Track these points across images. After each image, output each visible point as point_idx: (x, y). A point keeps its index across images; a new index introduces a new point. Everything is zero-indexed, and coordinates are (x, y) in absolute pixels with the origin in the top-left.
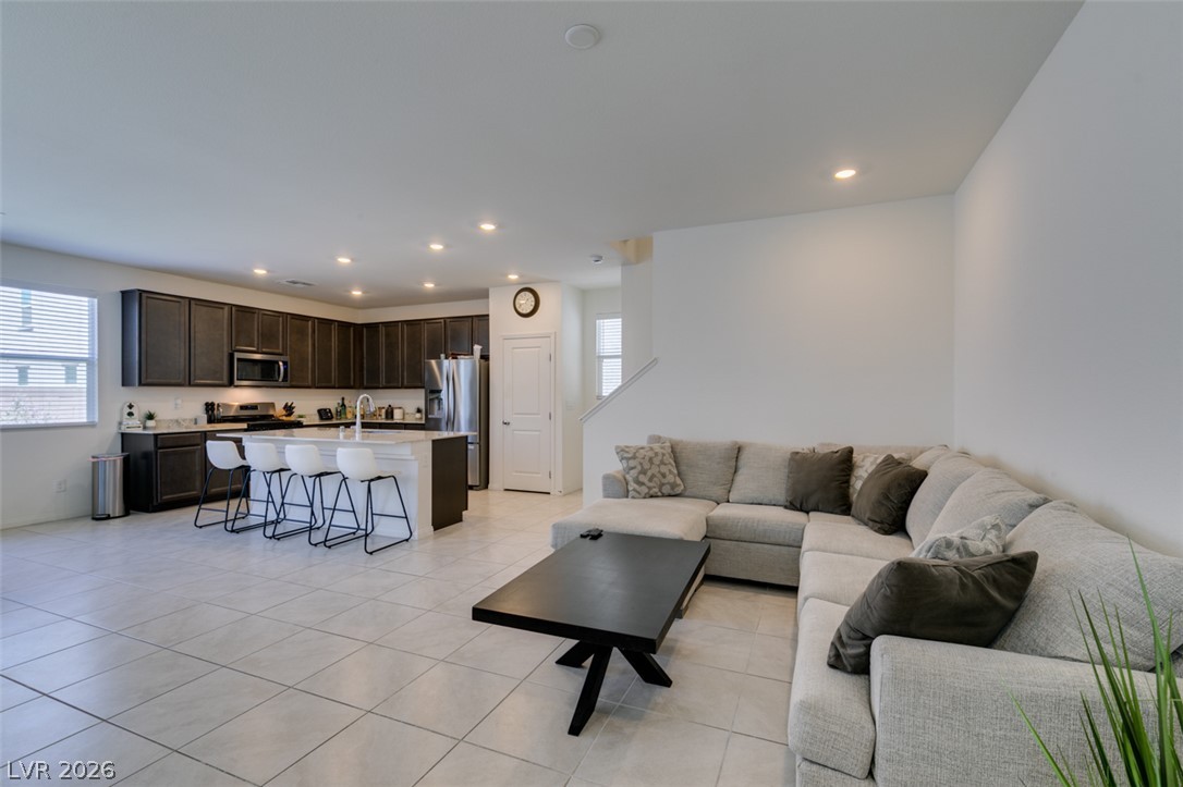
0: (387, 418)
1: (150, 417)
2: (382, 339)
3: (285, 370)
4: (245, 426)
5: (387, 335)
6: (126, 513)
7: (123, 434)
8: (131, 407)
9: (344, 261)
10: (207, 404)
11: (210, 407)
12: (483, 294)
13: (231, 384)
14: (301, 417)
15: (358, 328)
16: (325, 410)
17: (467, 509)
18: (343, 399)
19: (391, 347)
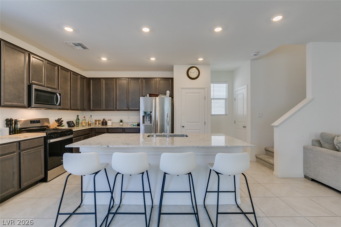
0: (103, 125)
2: (103, 86)
3: (60, 97)
5: (106, 84)
10: (7, 120)
11: (9, 122)
12: (171, 69)
13: (29, 106)
15: (89, 79)
16: (71, 122)
18: (78, 116)
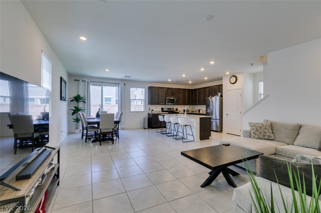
0: (199, 112)
2: (197, 93)
3: (176, 101)
4: (168, 113)
5: (198, 91)
6: (148, 128)
7: (148, 114)
8: (150, 108)
9: (184, 76)
11: (162, 109)
13: (166, 104)
14: (179, 111)
15: (192, 90)
16: (185, 110)
17: (210, 136)
19: (199, 94)
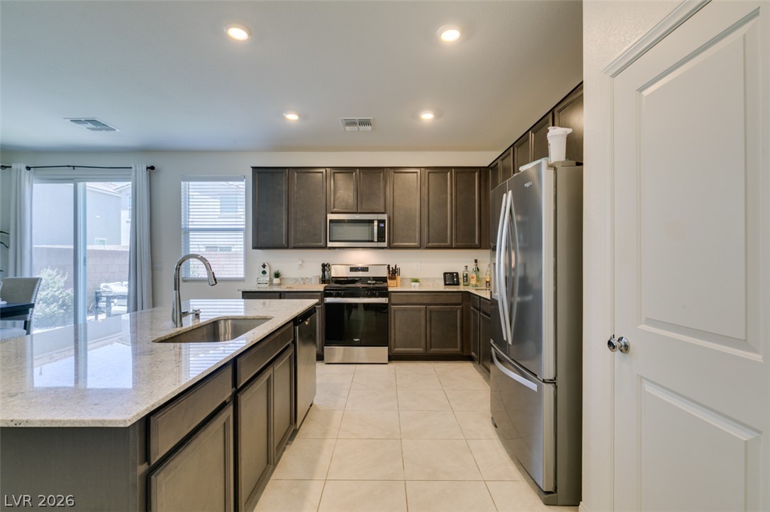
1: (277, 275)
3: (382, 229)
8: (264, 266)
10: (324, 266)
16: (452, 274)
